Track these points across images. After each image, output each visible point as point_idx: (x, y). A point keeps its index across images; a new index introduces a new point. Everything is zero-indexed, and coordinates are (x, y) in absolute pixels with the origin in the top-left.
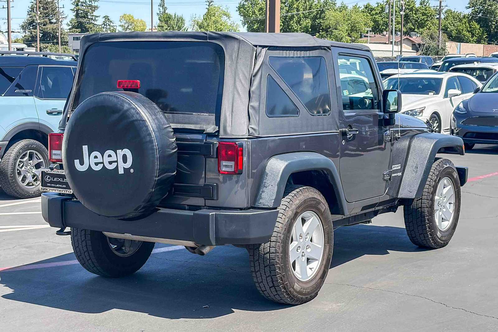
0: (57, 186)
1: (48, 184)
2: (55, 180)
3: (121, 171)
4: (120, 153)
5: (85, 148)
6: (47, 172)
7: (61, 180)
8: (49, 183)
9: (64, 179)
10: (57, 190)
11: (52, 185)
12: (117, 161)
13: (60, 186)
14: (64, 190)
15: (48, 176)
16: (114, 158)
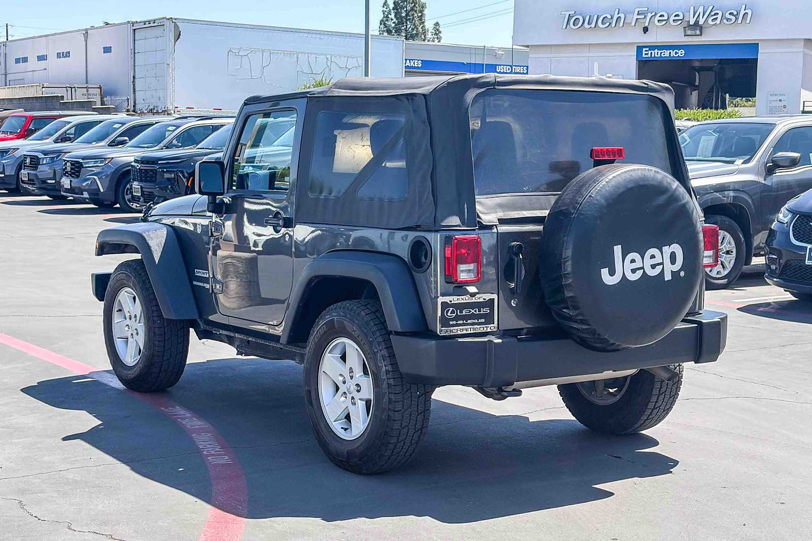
0: (469, 322)
1: (451, 323)
2: (464, 314)
3: (668, 277)
4: (667, 250)
5: (618, 249)
6: (451, 301)
7: (476, 311)
8: (452, 320)
9: (482, 309)
10: (469, 329)
11: (459, 322)
12: (662, 264)
13: (474, 321)
14: (482, 326)
15: (451, 309)
16: (658, 260)
